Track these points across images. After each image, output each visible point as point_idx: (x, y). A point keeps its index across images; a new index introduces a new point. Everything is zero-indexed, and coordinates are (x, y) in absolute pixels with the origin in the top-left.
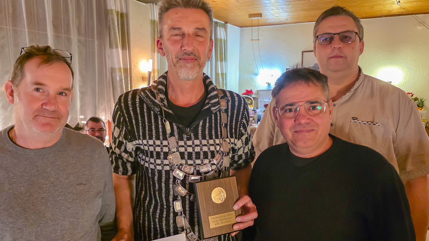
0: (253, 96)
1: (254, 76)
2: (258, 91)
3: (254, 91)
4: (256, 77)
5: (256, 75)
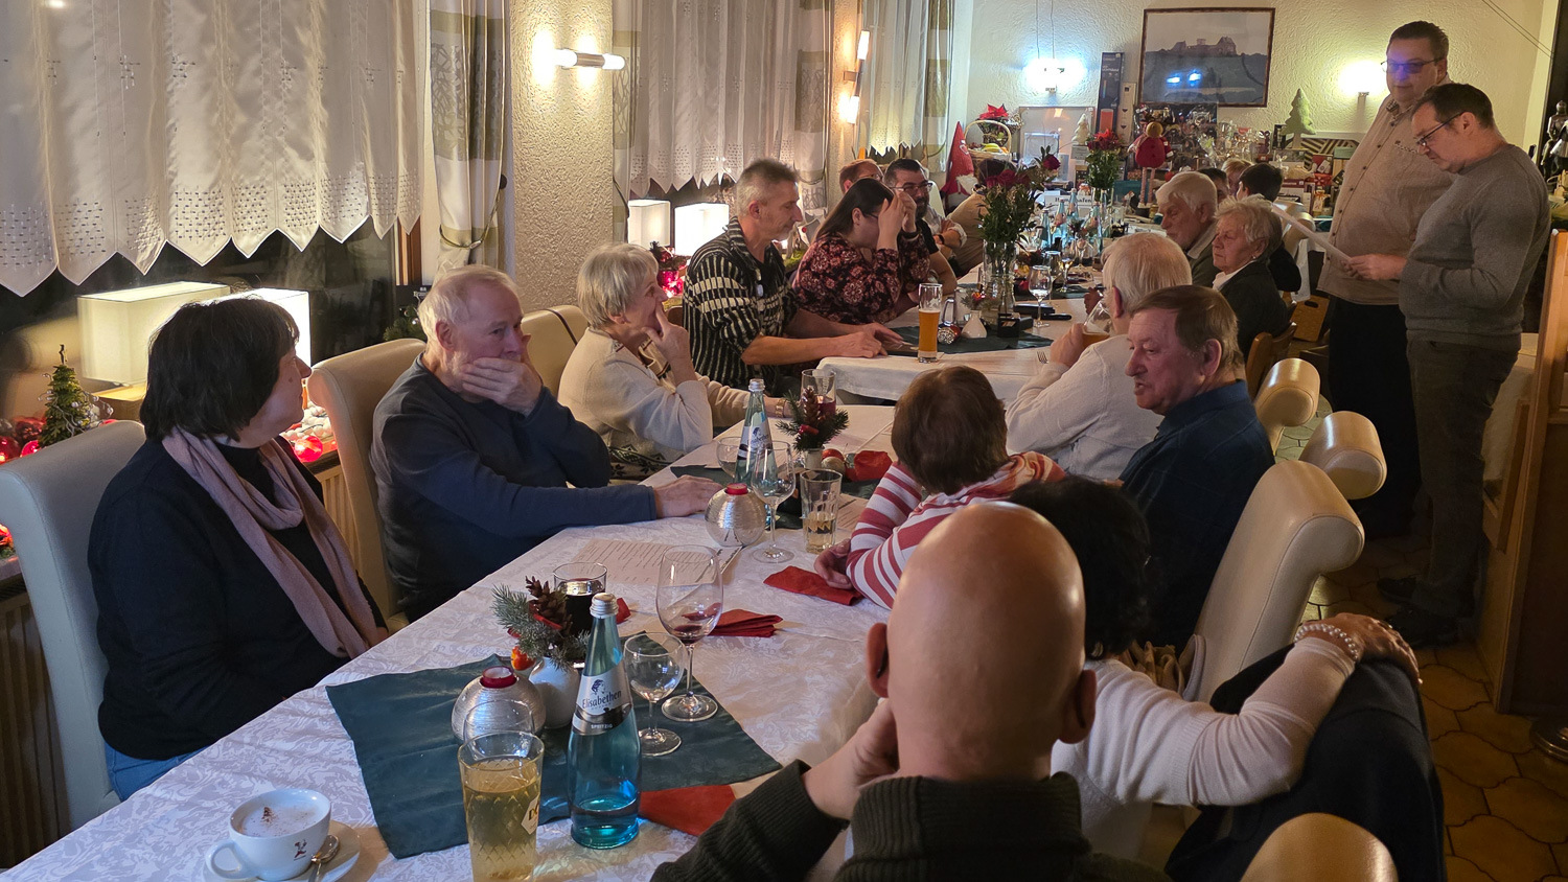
0: (1009, 123)
1: (1011, 70)
2: (1022, 110)
3: (1011, 110)
4: (1017, 71)
5: (1020, 66)
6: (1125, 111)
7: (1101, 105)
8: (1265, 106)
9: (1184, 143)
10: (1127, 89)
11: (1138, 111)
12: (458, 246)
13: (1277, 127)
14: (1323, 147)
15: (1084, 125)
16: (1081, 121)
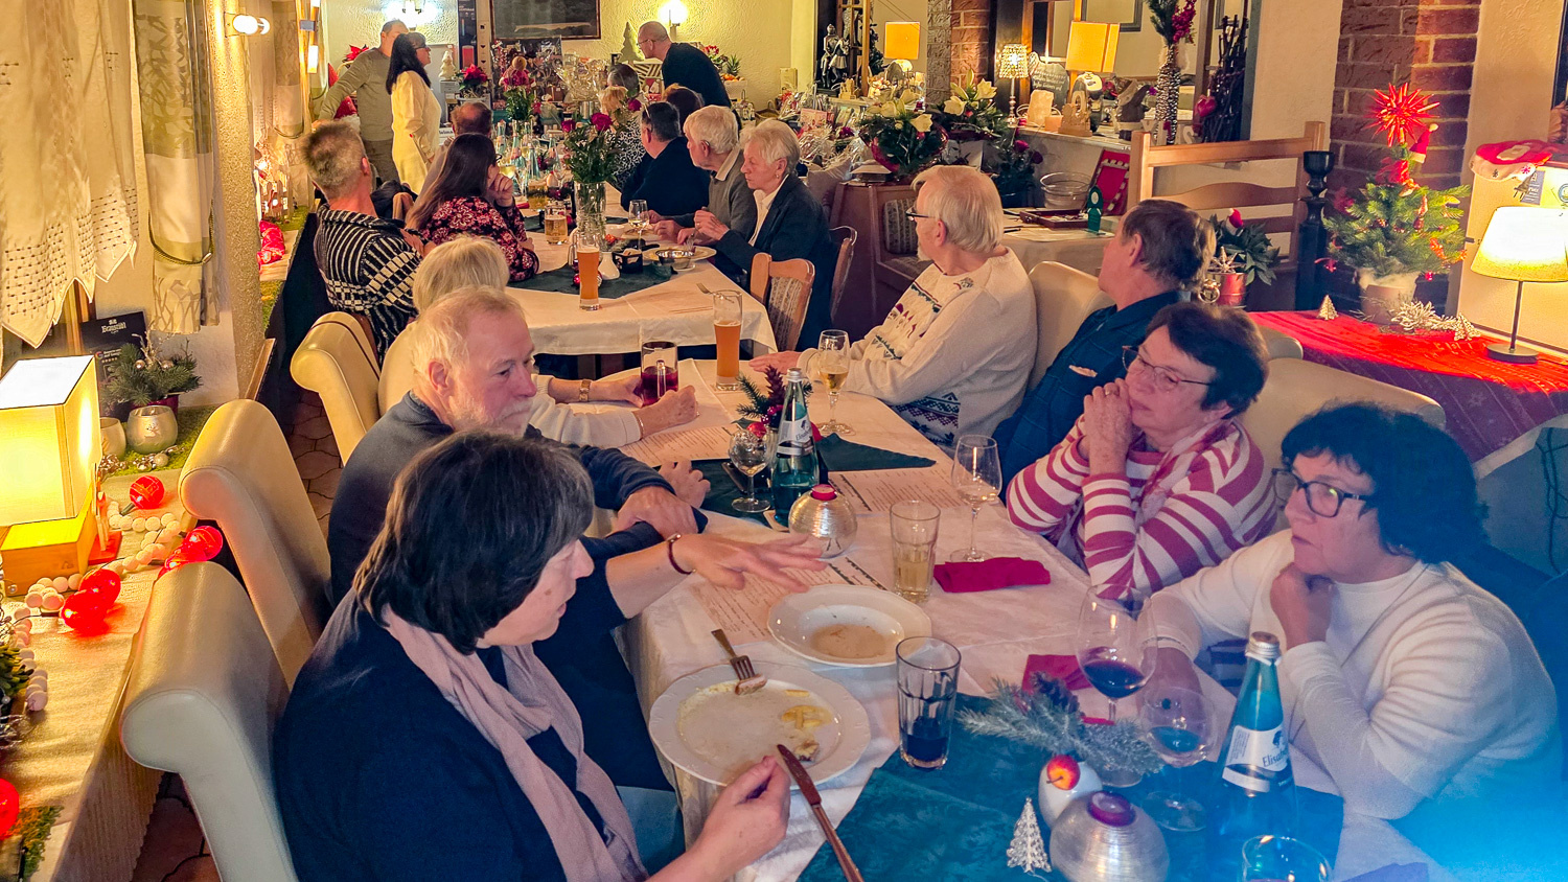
6: (483, 47)
7: (461, 44)
8: (600, 38)
9: (535, 73)
10: (482, 27)
11: (493, 46)
12: (189, 263)
13: (614, 56)
14: (649, 71)
15: (448, 62)
16: (445, 58)
